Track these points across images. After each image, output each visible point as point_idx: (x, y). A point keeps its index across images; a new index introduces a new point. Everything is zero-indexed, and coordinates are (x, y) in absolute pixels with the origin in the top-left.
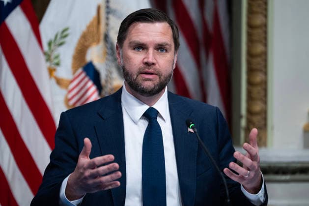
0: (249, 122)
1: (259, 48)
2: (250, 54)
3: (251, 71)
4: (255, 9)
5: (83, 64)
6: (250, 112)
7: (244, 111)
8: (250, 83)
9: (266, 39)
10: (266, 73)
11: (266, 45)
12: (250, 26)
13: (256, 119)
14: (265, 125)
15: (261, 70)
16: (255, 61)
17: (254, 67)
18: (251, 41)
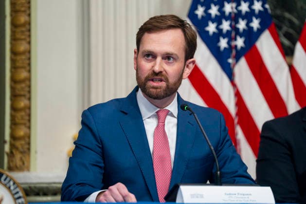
0: (12, 146)
1: (23, 75)
2: (14, 80)
3: (15, 96)
4: (18, 36)
6: (13, 137)
7: (7, 137)
8: (14, 109)
9: (29, 64)
10: (29, 99)
11: (29, 71)
12: (14, 53)
13: (18, 144)
14: (29, 149)
15: (24, 96)
16: (18, 86)
17: (18, 92)
18: (14, 67)
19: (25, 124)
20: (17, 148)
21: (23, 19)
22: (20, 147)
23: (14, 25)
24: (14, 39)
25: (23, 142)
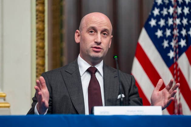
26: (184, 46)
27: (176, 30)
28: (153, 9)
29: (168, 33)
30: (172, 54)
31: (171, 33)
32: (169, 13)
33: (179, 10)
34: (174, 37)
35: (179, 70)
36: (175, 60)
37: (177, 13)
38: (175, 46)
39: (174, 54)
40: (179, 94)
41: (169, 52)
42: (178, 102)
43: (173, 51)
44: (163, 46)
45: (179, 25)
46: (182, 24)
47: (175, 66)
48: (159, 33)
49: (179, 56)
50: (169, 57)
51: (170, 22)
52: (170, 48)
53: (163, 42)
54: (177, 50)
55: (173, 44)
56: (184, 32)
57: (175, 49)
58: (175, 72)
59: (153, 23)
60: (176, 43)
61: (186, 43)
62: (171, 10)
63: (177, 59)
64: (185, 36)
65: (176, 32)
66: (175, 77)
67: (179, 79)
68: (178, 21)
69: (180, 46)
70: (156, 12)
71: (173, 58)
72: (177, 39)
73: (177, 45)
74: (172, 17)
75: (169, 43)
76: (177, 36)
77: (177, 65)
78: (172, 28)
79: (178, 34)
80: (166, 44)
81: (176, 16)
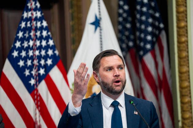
0: (183, 123)
1: (186, 84)
2: (181, 88)
3: (182, 96)
4: (182, 63)
5: (91, 94)
6: (183, 118)
7: (180, 118)
8: (182, 103)
9: (189, 78)
10: (190, 97)
11: (189, 82)
12: (180, 73)
13: (186, 122)
15: (188, 95)
16: (184, 90)
17: (184, 94)
18: (181, 80)
19: (189, 111)
20: (186, 124)
21: (184, 54)
22: (187, 124)
23: (180, 58)
24: (180, 65)
25: (189, 121)
26: (43, 74)
27: (36, 60)
28: (16, 42)
29: (29, 63)
30: (32, 82)
31: (32, 62)
32: (29, 46)
33: (38, 43)
34: (35, 67)
35: (40, 95)
36: (35, 86)
37: (36, 45)
38: (35, 75)
39: (34, 82)
40: (39, 116)
41: (30, 80)
42: (38, 124)
43: (33, 79)
44: (25, 75)
45: (38, 56)
46: (41, 55)
47: (35, 92)
48: (21, 63)
49: (39, 83)
50: (31, 84)
51: (31, 53)
52: (31, 76)
53: (25, 71)
54: (37, 78)
55: (33, 72)
56: (42, 62)
57: (35, 77)
58: (36, 97)
59: (15, 54)
60: (36, 72)
61: (45, 71)
62: (31, 43)
63: (37, 86)
64: (44, 65)
65: (36, 62)
66: (36, 101)
67: (39, 103)
68: (37, 53)
69: (39, 74)
70: (18, 44)
71: (34, 85)
72: (37, 68)
73: (37, 74)
74: (32, 49)
75: (30, 72)
76: (36, 66)
77: (37, 91)
78: (32, 58)
79: (38, 64)
80: (27, 73)
81: (36, 48)
